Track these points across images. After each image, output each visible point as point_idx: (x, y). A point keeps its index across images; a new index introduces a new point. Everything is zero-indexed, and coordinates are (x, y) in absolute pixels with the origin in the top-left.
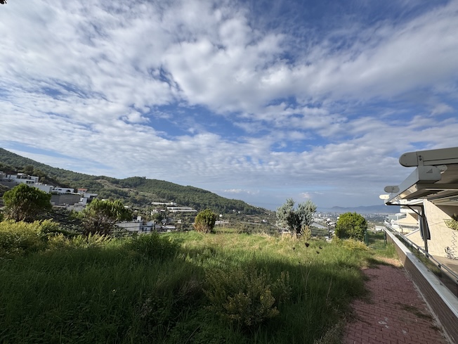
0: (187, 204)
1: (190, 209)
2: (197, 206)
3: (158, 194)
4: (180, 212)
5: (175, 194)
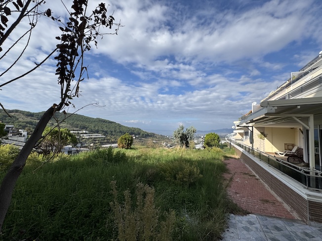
0: (97, 132)
1: (100, 135)
2: (105, 133)
3: (72, 124)
4: (92, 138)
5: (87, 124)
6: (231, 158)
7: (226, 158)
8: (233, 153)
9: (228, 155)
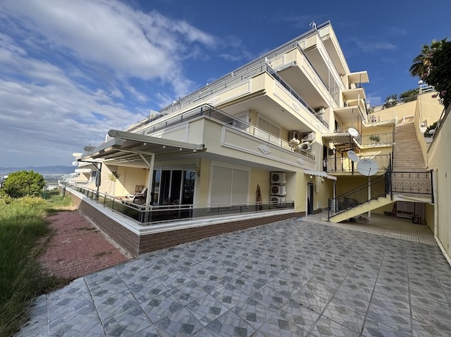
6: (61, 211)
7: (52, 212)
8: (66, 204)
9: (57, 208)
